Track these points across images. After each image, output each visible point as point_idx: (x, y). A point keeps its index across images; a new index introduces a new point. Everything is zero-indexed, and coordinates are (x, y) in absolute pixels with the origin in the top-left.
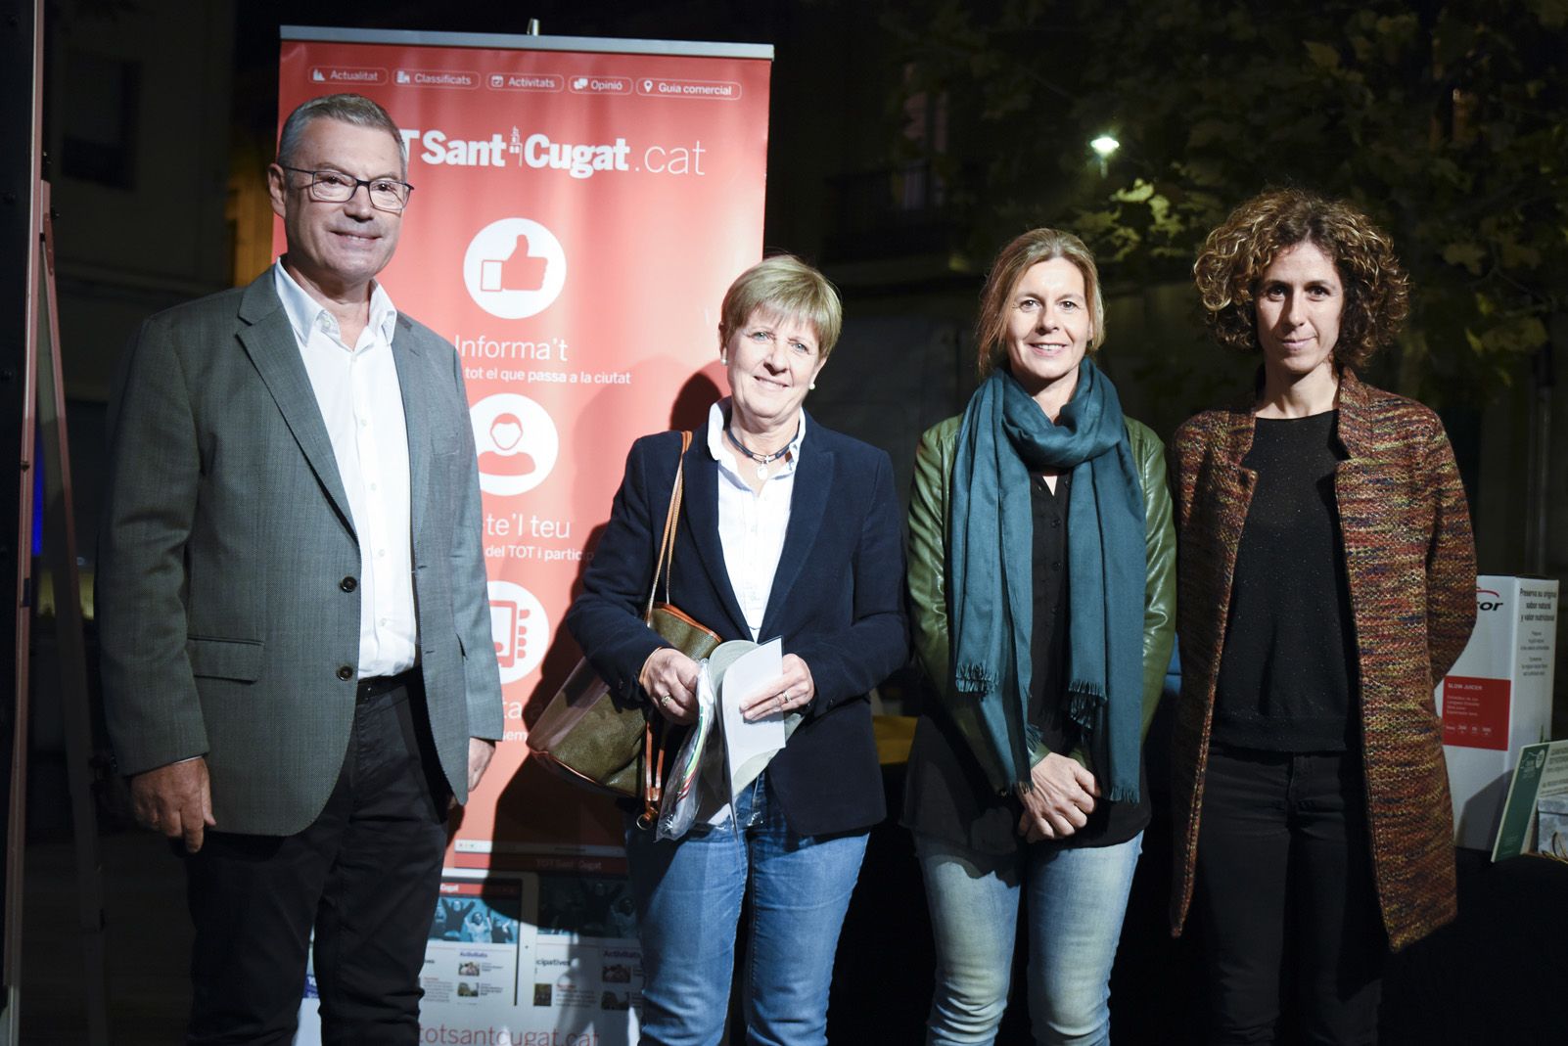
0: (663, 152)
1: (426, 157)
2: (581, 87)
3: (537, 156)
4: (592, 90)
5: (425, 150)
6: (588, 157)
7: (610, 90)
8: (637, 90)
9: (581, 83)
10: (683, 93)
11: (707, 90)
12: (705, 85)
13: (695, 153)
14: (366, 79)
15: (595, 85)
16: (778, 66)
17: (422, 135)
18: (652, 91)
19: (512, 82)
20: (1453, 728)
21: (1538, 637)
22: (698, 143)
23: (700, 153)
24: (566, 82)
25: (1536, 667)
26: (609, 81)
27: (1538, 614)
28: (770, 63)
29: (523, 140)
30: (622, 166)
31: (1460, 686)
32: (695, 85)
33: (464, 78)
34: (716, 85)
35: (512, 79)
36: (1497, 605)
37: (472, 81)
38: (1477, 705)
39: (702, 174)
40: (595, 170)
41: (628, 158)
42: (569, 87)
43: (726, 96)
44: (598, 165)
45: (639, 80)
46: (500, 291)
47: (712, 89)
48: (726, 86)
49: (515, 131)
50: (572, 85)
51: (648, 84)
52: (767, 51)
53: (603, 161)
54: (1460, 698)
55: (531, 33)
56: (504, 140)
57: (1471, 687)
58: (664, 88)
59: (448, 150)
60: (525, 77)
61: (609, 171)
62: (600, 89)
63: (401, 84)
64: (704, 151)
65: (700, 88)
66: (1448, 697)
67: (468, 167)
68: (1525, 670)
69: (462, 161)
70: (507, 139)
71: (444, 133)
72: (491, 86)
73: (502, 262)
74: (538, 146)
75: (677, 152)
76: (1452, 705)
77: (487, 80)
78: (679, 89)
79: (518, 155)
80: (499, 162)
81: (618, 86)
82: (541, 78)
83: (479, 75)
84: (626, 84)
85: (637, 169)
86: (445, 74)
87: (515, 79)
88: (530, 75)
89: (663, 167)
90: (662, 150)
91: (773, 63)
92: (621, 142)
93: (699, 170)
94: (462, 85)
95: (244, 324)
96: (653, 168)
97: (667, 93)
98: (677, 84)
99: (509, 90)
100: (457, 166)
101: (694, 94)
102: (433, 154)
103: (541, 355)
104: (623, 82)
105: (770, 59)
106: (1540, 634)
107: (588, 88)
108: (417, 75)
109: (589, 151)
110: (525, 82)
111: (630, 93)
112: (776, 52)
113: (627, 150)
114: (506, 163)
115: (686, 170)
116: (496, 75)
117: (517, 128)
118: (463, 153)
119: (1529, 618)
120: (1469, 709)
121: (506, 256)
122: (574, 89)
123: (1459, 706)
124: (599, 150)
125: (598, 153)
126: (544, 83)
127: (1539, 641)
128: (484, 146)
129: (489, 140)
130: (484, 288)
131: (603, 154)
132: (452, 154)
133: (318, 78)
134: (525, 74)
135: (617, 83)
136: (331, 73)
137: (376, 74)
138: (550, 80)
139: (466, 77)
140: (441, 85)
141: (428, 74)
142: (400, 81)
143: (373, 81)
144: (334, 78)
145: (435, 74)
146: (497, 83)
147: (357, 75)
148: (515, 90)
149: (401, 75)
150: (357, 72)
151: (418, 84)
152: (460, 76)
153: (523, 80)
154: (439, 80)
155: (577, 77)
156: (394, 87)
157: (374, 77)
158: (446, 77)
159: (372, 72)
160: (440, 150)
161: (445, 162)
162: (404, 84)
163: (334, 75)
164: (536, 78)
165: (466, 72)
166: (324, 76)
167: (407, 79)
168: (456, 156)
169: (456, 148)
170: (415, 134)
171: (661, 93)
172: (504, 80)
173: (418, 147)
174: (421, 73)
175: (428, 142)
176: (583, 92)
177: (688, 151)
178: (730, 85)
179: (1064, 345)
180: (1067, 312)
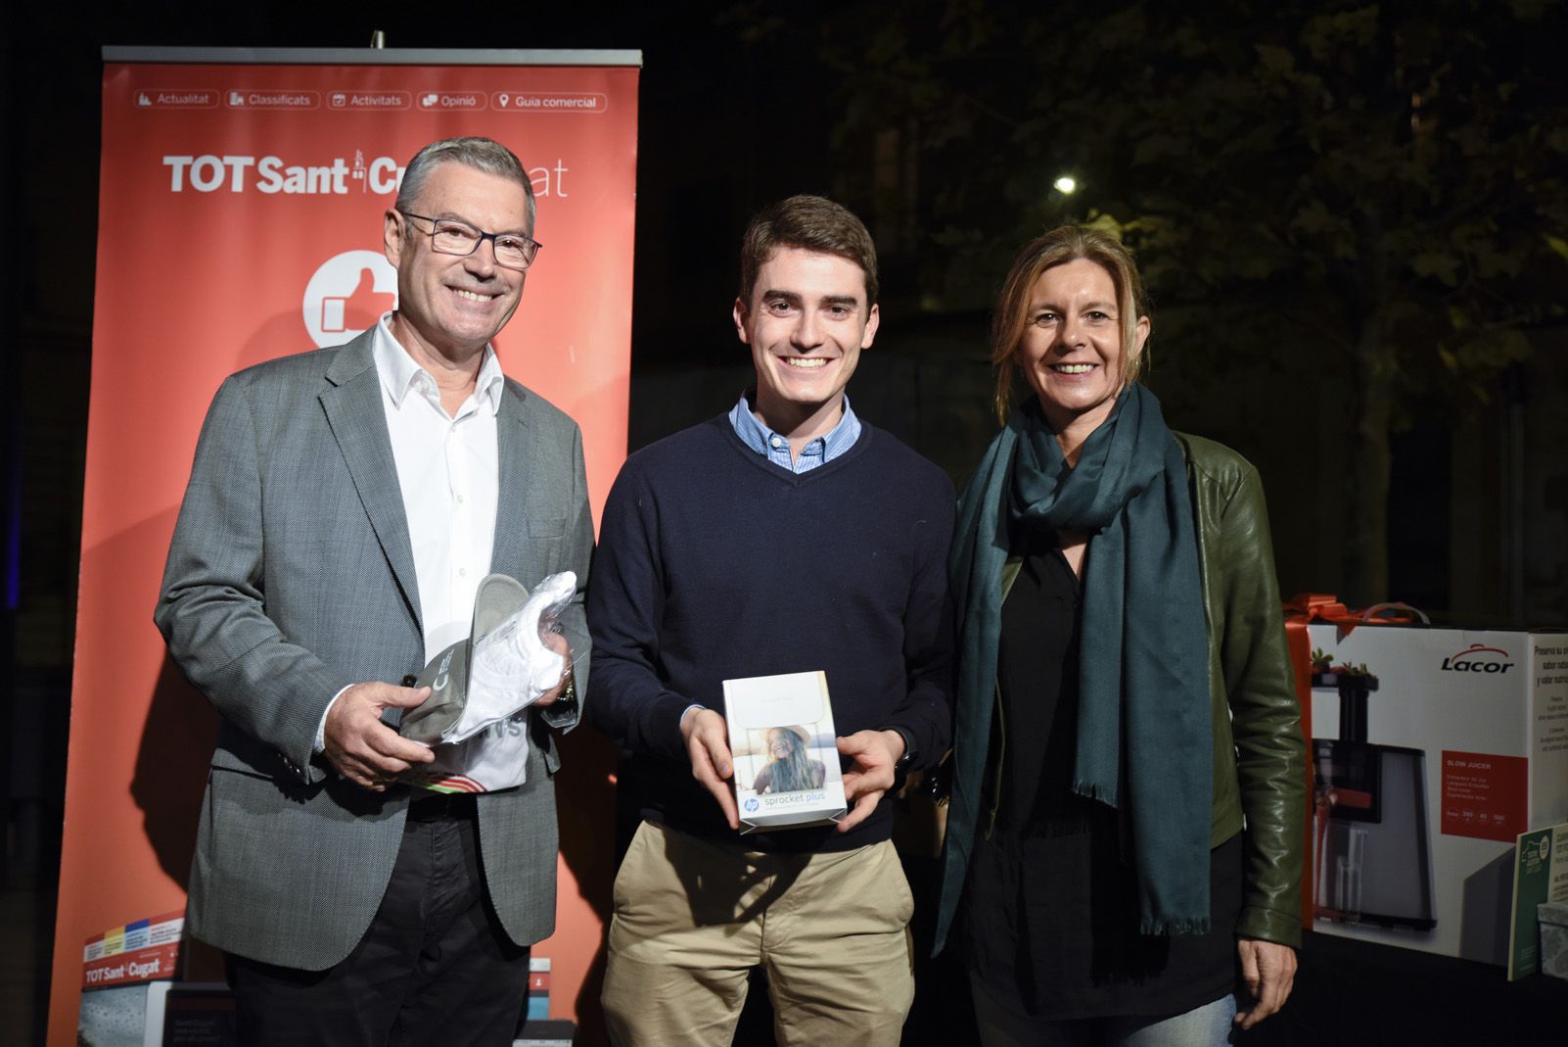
1: (262, 186)
2: (430, 104)
3: (383, 182)
4: (444, 107)
5: (261, 178)
7: (462, 106)
8: (492, 101)
9: (431, 100)
10: (542, 107)
11: (568, 103)
12: (567, 98)
13: (557, 172)
14: (197, 102)
15: (446, 101)
16: (646, 73)
17: (257, 162)
18: (507, 105)
19: (355, 100)
20: (1456, 815)
21: (1557, 704)
22: (560, 162)
23: (562, 173)
24: (414, 101)
25: (1558, 739)
26: (461, 96)
27: (1558, 676)
28: (638, 70)
29: (368, 164)
31: (1463, 764)
32: (556, 97)
33: (302, 98)
34: (581, 97)
35: (355, 97)
36: (1506, 666)
37: (311, 101)
38: (1486, 787)
39: (564, 195)
42: (418, 101)
43: (592, 108)
45: (494, 94)
46: (343, 331)
47: (574, 101)
48: (591, 98)
49: (359, 154)
50: (421, 102)
51: (504, 99)
52: (634, 57)
54: (1463, 778)
55: (375, 46)
56: (346, 165)
57: (1477, 765)
58: (520, 102)
59: (285, 177)
60: (369, 95)
62: (451, 105)
63: (233, 106)
64: (565, 170)
65: (561, 101)
66: (1449, 776)
67: (306, 196)
68: (1545, 744)
69: (301, 189)
70: (350, 164)
71: (280, 159)
72: (331, 105)
73: (345, 299)
74: (383, 169)
75: (536, 172)
76: (1454, 786)
77: (329, 96)
78: (538, 103)
79: (362, 180)
80: (341, 189)
81: (471, 101)
82: (390, 96)
83: (317, 93)
84: (480, 101)
86: (282, 94)
87: (358, 98)
88: (373, 92)
91: (641, 70)
93: (562, 192)
94: (300, 106)
95: (330, 384)
97: (524, 107)
98: (536, 97)
99: (354, 110)
100: (295, 194)
101: (555, 108)
102: (270, 182)
104: (476, 97)
105: (637, 66)
106: (1561, 699)
107: (438, 105)
108: (252, 96)
110: (368, 100)
111: (482, 109)
112: (645, 57)
114: (350, 190)
115: (547, 191)
116: (339, 93)
117: (361, 150)
118: (302, 181)
119: (1547, 681)
120: (1475, 791)
121: (349, 292)
122: (423, 106)
123: (1462, 787)
126: (390, 101)
127: (1560, 708)
128: (324, 171)
129: (331, 165)
130: (326, 327)
132: (290, 181)
133: (144, 101)
134: (369, 92)
135: (470, 98)
136: (159, 95)
137: (207, 97)
138: (396, 97)
139: (305, 97)
140: (278, 105)
141: (263, 95)
142: (233, 103)
143: (204, 104)
144: (161, 102)
145: (272, 95)
146: (339, 102)
147: (186, 98)
148: (358, 109)
149: (234, 96)
150: (187, 94)
151: (253, 106)
152: (298, 95)
153: (367, 99)
154: (275, 101)
155: (426, 92)
156: (226, 110)
157: (205, 99)
158: (283, 97)
159: (203, 94)
160: (276, 177)
161: (282, 191)
162: (236, 106)
163: (161, 98)
164: (382, 95)
165: (304, 91)
166: (150, 100)
167: (241, 100)
168: (295, 184)
169: (295, 175)
170: (250, 161)
171: (519, 108)
172: (347, 99)
173: (252, 175)
174: (257, 94)
175: (263, 169)
176: (432, 110)
177: (550, 172)
178: (593, 96)
179: (1095, 366)
180: (1096, 324)
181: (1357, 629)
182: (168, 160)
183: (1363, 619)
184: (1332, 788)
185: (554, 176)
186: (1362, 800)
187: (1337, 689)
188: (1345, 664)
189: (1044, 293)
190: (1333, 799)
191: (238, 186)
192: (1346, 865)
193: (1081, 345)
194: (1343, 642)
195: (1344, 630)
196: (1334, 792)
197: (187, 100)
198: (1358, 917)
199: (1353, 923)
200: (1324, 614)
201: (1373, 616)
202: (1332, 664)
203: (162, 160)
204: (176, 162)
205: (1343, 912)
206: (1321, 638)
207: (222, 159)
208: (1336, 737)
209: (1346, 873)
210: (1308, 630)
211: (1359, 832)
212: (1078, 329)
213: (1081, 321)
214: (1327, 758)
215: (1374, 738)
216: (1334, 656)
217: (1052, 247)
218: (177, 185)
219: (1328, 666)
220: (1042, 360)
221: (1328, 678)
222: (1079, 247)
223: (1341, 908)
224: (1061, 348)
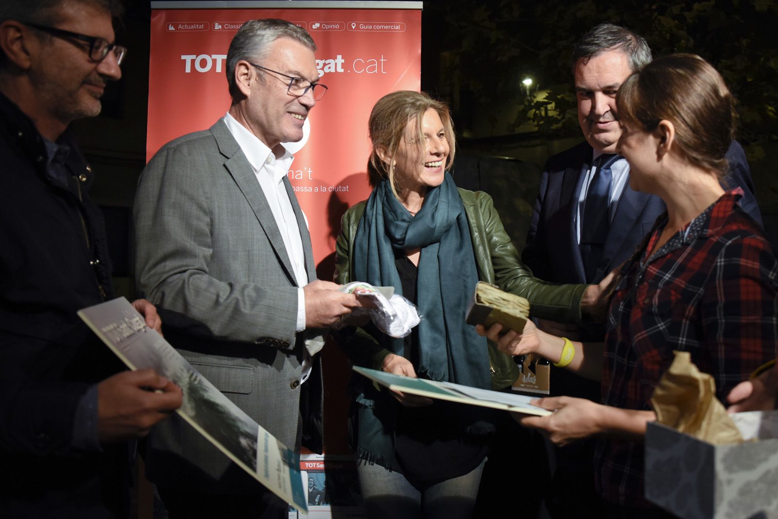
0: (363, 62)
2: (316, 28)
4: (322, 29)
6: (321, 66)
7: (332, 29)
8: (348, 28)
9: (317, 25)
10: (373, 29)
11: (386, 27)
12: (385, 25)
13: (381, 61)
14: (198, 28)
15: (324, 26)
16: (425, 12)
18: (355, 28)
22: (382, 56)
23: (383, 62)
24: (307, 25)
26: (332, 24)
28: (421, 11)
30: (340, 70)
32: (380, 25)
34: (391, 25)
39: (385, 72)
40: (325, 73)
41: (343, 66)
42: (310, 26)
43: (397, 30)
44: (327, 70)
45: (349, 23)
47: (389, 26)
48: (397, 25)
51: (354, 25)
52: (418, 5)
53: (329, 68)
58: (361, 26)
61: (333, 73)
62: (326, 28)
63: (216, 30)
64: (386, 60)
65: (382, 26)
75: (370, 61)
78: (371, 27)
81: (337, 26)
84: (342, 25)
85: (349, 71)
89: (363, 70)
91: (423, 11)
92: (339, 57)
95: (224, 157)
96: (358, 71)
97: (364, 29)
98: (370, 24)
101: (380, 30)
103: (298, 177)
104: (339, 24)
105: (421, 9)
107: (320, 28)
108: (225, 25)
109: (321, 63)
111: (343, 30)
112: (424, 5)
113: (343, 61)
115: (376, 71)
122: (312, 29)
124: (327, 62)
131: (330, 63)
133: (171, 28)
136: (178, 26)
137: (203, 25)
141: (231, 24)
142: (215, 28)
143: (201, 29)
144: (180, 29)
145: (236, 24)
149: (217, 24)
150: (193, 24)
151: (225, 29)
155: (314, 22)
156: (213, 32)
157: (202, 27)
159: (201, 24)
162: (218, 30)
163: (180, 26)
166: (174, 27)
167: (220, 27)
171: (361, 29)
174: (227, 23)
176: (319, 31)
177: (377, 61)
178: (399, 24)
182: (183, 57)
185: (380, 63)
191: (219, 69)
197: (193, 27)
203: (180, 57)
204: (188, 58)
218: (188, 70)
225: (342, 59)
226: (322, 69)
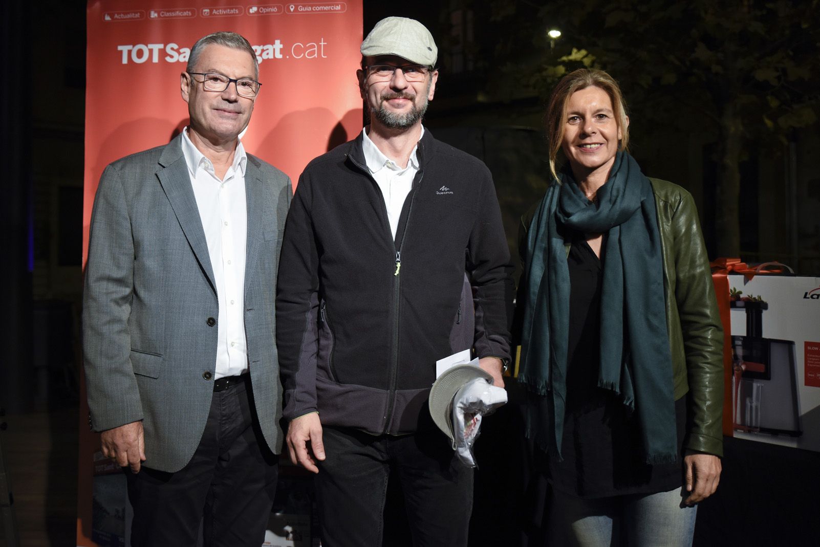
0: (303, 47)
1: (168, 59)
4: (260, 14)
5: (167, 55)
6: (259, 52)
7: (270, 12)
8: (285, 11)
9: (254, 9)
10: (312, 11)
11: (326, 8)
12: (325, 5)
13: (321, 45)
14: (134, 17)
15: (261, 10)
17: (165, 46)
18: (294, 11)
19: (215, 12)
20: (812, 375)
22: (322, 39)
23: (323, 45)
24: (245, 11)
26: (269, 7)
30: (279, 56)
31: (817, 349)
32: (319, 5)
34: (331, 5)
35: (214, 10)
37: (192, 13)
39: (326, 57)
40: (263, 60)
41: (282, 51)
42: (247, 11)
43: (338, 11)
44: (265, 56)
45: (287, 5)
47: (329, 7)
48: (337, 5)
50: (249, 11)
51: (292, 7)
53: (268, 54)
54: (815, 356)
58: (301, 9)
59: (180, 54)
60: (221, 9)
61: (272, 59)
62: (264, 12)
64: (326, 43)
65: (322, 7)
66: (807, 355)
71: (178, 45)
72: (203, 16)
75: (310, 45)
76: (810, 360)
77: (201, 10)
78: (310, 9)
81: (275, 10)
82: (232, 9)
83: (195, 9)
84: (279, 8)
85: (288, 57)
86: (177, 10)
87: (216, 10)
88: (224, 7)
89: (303, 55)
90: (300, 44)
92: (277, 42)
93: (324, 55)
94: (186, 16)
95: (161, 167)
96: (296, 56)
97: (303, 11)
98: (309, 6)
99: (214, 17)
101: (319, 11)
102: (172, 57)
104: (277, 7)
107: (258, 12)
108: (162, 12)
110: (222, 12)
111: (281, 13)
113: (281, 46)
115: (316, 55)
116: (206, 9)
124: (265, 47)
125: (265, 49)
126: (232, 12)
131: (268, 49)
132: (182, 55)
133: (108, 18)
134: (221, 7)
135: (274, 8)
136: (114, 15)
137: (139, 14)
138: (236, 9)
139: (188, 11)
140: (175, 17)
141: (168, 11)
142: (152, 16)
143: (138, 18)
144: (116, 18)
145: (172, 11)
146: (206, 13)
147: (128, 15)
148: (216, 16)
149: (152, 13)
150: (129, 13)
151: (161, 17)
152: (185, 11)
153: (220, 11)
154: (174, 14)
155: (251, 6)
156: (148, 20)
157: (138, 15)
158: (177, 12)
159: (137, 13)
160: (175, 54)
161: (178, 61)
162: (153, 18)
163: (116, 16)
164: (228, 8)
165: (188, 9)
166: (110, 17)
167: (156, 15)
168: (184, 57)
169: (184, 52)
170: (161, 46)
171: (300, 12)
172: (210, 11)
173: (163, 54)
174: (164, 11)
175: (168, 50)
176: (256, 15)
177: (317, 45)
178: (339, 4)
179: (601, 144)
180: (602, 121)
181: (755, 277)
182: (120, 48)
183: (757, 271)
184: (743, 362)
185: (319, 47)
186: (760, 368)
187: (745, 309)
188: (749, 296)
189: (572, 106)
190: (743, 367)
191: (156, 59)
192: (751, 403)
193: (594, 133)
194: (747, 284)
195: (748, 277)
196: (743, 364)
197: (129, 16)
198: (758, 430)
199: (756, 433)
200: (736, 269)
201: (762, 269)
202: (742, 296)
203: (117, 48)
204: (124, 49)
205: (750, 427)
206: (735, 282)
207: (147, 46)
208: (745, 334)
209: (751, 407)
210: (728, 278)
211: (759, 385)
212: (592, 124)
213: (593, 120)
214: (739, 345)
215: (766, 334)
216: (743, 292)
217: (575, 81)
218: (125, 61)
219: (739, 297)
220: (573, 142)
221: (739, 303)
222: (589, 80)
223: (749, 425)
224: (583, 135)
225: (281, 43)
226: (261, 55)
